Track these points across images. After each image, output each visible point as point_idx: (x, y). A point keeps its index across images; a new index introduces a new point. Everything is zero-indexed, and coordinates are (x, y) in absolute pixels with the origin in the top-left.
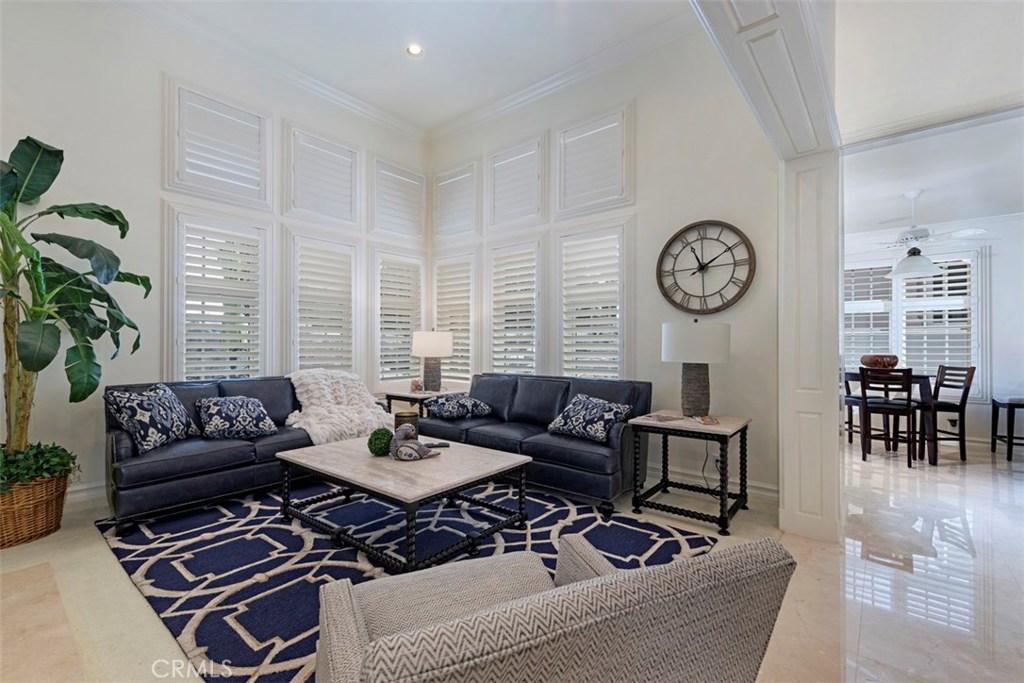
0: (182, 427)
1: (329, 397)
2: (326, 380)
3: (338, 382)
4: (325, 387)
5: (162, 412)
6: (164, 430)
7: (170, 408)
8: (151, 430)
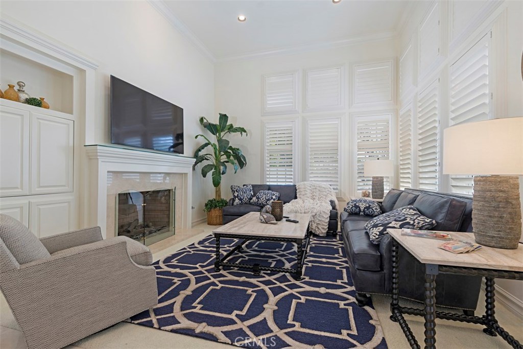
0: (247, 199)
1: (309, 195)
2: (310, 187)
3: (316, 188)
4: (308, 190)
5: (242, 193)
6: (240, 199)
7: (245, 192)
8: (237, 198)
